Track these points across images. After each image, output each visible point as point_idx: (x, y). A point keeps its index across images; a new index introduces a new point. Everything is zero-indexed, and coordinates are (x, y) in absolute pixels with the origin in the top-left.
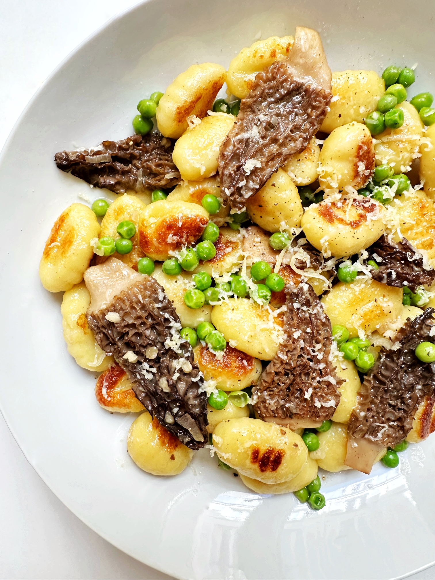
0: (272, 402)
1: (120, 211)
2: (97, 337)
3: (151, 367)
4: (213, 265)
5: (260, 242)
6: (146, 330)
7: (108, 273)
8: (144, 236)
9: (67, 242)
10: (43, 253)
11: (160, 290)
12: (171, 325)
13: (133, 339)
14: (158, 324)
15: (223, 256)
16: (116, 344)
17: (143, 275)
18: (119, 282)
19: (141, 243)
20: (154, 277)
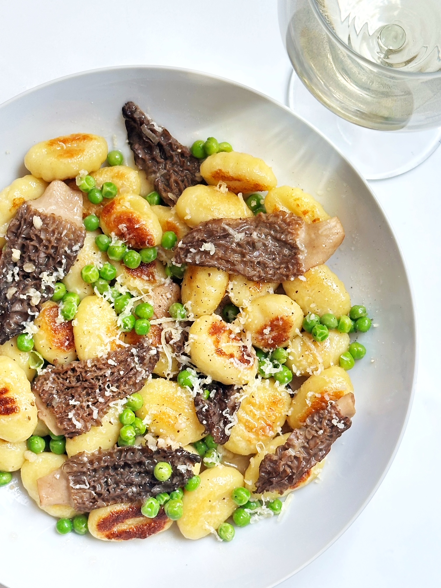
0: (50, 385)
1: (120, 176)
2: (14, 220)
3: (18, 274)
4: (125, 273)
5: (168, 299)
6: (43, 252)
7: (67, 198)
8: (112, 207)
9: (70, 154)
10: (51, 140)
11: (79, 244)
12: (59, 269)
13: (31, 248)
14: (54, 259)
15: (138, 277)
16: (18, 238)
17: (83, 224)
18: (66, 210)
19: (106, 207)
20: (87, 234)
